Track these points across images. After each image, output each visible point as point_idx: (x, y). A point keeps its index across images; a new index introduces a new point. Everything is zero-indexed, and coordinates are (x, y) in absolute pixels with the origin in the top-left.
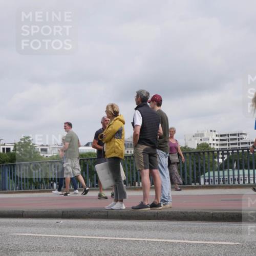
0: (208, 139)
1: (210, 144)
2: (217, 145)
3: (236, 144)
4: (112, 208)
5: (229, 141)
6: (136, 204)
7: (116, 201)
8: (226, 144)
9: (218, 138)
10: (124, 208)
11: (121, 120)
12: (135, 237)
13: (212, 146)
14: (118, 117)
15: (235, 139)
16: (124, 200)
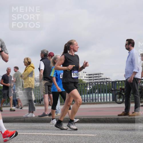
0: (82, 77)
1: (83, 79)
2: (87, 80)
3: (97, 79)
4: (27, 116)
5: (93, 78)
6: (41, 114)
7: (30, 112)
8: (92, 80)
9: (87, 76)
10: (34, 116)
11: (32, 67)
12: (40, 133)
13: (84, 81)
14: (30, 65)
15: (97, 77)
16: (34, 112)
